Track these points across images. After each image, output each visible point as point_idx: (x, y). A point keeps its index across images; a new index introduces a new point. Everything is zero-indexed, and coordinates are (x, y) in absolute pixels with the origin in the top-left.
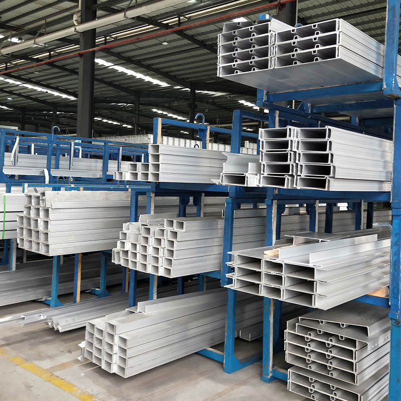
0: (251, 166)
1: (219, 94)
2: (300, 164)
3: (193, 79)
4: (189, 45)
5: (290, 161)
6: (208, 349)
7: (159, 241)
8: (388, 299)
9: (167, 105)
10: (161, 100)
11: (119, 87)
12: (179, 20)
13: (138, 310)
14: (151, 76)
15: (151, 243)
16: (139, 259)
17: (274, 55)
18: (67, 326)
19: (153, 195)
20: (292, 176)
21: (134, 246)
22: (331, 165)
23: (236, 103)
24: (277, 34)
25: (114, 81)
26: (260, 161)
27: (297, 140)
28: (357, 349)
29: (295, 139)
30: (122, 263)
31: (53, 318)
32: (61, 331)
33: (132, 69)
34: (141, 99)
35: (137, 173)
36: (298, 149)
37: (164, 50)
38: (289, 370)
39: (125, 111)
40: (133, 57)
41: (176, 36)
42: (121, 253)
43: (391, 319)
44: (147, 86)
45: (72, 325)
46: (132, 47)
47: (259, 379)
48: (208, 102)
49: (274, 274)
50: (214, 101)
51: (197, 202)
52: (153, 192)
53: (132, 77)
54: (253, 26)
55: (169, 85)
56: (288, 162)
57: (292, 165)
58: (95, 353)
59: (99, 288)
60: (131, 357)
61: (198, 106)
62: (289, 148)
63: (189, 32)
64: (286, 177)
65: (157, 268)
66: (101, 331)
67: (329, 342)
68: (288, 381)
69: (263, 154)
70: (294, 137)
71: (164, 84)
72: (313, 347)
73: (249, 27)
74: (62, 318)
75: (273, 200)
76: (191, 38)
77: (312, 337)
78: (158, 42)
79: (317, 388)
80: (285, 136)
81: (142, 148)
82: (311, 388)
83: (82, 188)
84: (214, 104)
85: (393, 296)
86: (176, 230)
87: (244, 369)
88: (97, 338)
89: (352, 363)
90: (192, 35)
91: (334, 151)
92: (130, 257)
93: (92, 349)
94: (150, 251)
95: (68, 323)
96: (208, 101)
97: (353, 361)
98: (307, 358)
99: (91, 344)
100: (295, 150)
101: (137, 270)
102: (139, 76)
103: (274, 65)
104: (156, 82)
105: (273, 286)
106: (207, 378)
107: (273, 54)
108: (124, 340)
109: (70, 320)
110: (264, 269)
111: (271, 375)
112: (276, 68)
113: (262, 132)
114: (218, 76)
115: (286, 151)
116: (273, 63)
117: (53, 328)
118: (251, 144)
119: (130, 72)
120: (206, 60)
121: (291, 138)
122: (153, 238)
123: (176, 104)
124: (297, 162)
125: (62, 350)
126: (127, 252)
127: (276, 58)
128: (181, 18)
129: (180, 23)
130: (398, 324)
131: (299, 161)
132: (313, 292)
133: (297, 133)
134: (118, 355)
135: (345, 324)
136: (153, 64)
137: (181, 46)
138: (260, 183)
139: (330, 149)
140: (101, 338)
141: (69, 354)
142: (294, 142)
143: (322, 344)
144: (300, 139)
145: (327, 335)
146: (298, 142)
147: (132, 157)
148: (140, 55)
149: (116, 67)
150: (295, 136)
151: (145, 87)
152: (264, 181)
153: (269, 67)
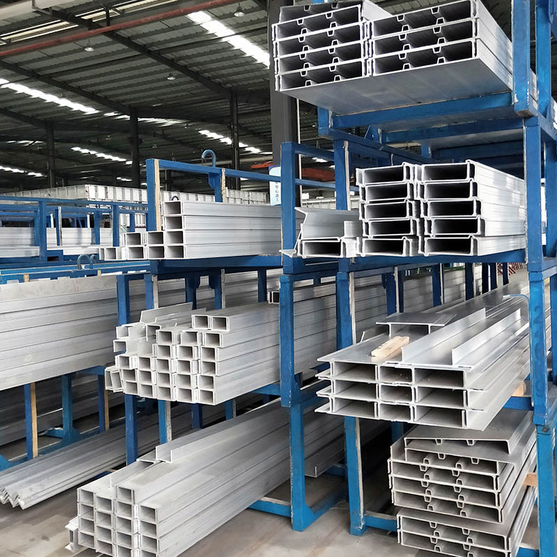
0: (347, 225)
1: (170, 122)
2: (426, 218)
3: (132, 102)
4: (123, 51)
5: (411, 214)
6: (262, 499)
7: (189, 351)
8: (530, 398)
9: (95, 141)
10: (86, 133)
11: (18, 116)
12: (108, 13)
13: (158, 459)
14: (69, 98)
15: (174, 354)
16: (156, 381)
17: (370, 56)
18: (33, 498)
19: (154, 279)
20: (415, 237)
21: (146, 361)
22: (478, 217)
23: (196, 134)
24: (373, 23)
25: (11, 107)
26: (361, 218)
27: (419, 183)
28: (498, 474)
29: (416, 182)
30: (125, 389)
31: (7, 488)
32: (24, 507)
33: (39, 88)
34: (55, 132)
35: (142, 248)
36: (422, 196)
37: (87, 59)
38: (398, 516)
39: (31, 151)
40: (40, 69)
41: (105, 39)
42: (122, 375)
43: (537, 425)
44: (63, 114)
45: (39, 495)
46: (36, 55)
47: (345, 532)
48: (155, 135)
49: (396, 385)
50: (165, 132)
51: (215, 284)
52: (155, 275)
53: (40, 101)
54: (332, 12)
55: (97, 112)
56: (408, 217)
57: (414, 222)
58: (98, 536)
59: (61, 426)
60: (165, 535)
61: (143, 140)
62: (409, 196)
63: (124, 33)
64: (405, 239)
65: (188, 393)
66: (107, 502)
67: (456, 469)
68: (398, 531)
69: (365, 206)
70: (414, 178)
71: (90, 111)
72: (432, 479)
73: (326, 13)
74: (21, 486)
75: (348, 273)
76: (128, 41)
77: (430, 465)
78: (77, 47)
79: (442, 536)
80: (401, 179)
81: (76, 205)
82: (434, 537)
83: (26, 277)
84: (164, 136)
85: (537, 394)
86: (214, 330)
87: (318, 520)
88: (101, 514)
89: (493, 495)
90: (129, 38)
91: (481, 196)
92: (139, 379)
93: (93, 530)
94: (175, 368)
95: (33, 493)
96: (155, 133)
97: (495, 491)
98: (425, 495)
99: (91, 524)
100: (418, 198)
101: (154, 397)
102: (50, 98)
103: (370, 70)
104: (76, 107)
105: (397, 402)
106: (273, 544)
107: (369, 54)
108: (152, 511)
109: (36, 487)
110: (380, 381)
111: (362, 524)
112: (375, 74)
113: (361, 175)
114: (276, 90)
115: (403, 200)
116: (369, 67)
117: (9, 503)
118: (232, 191)
119: (36, 93)
120: (151, 74)
121: (411, 181)
122: (178, 346)
123: (108, 138)
124: (422, 215)
125: (32, 537)
126: (133, 371)
127: (374, 60)
128: (110, 11)
129: (108, 20)
130: (547, 431)
131: (426, 214)
132: (463, 405)
133: (420, 172)
134: (142, 535)
135: (473, 440)
136: (72, 81)
137: (114, 53)
138: (361, 251)
139: (475, 194)
140: (108, 512)
141: (45, 541)
142: (415, 187)
143: (446, 474)
144: (424, 182)
145: (453, 460)
146: (422, 187)
147: (71, 220)
148: (51, 67)
149: (13, 86)
150: (417, 177)
151: (59, 115)
152: (367, 248)
153: (363, 74)
